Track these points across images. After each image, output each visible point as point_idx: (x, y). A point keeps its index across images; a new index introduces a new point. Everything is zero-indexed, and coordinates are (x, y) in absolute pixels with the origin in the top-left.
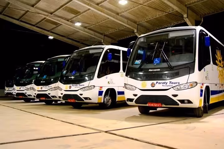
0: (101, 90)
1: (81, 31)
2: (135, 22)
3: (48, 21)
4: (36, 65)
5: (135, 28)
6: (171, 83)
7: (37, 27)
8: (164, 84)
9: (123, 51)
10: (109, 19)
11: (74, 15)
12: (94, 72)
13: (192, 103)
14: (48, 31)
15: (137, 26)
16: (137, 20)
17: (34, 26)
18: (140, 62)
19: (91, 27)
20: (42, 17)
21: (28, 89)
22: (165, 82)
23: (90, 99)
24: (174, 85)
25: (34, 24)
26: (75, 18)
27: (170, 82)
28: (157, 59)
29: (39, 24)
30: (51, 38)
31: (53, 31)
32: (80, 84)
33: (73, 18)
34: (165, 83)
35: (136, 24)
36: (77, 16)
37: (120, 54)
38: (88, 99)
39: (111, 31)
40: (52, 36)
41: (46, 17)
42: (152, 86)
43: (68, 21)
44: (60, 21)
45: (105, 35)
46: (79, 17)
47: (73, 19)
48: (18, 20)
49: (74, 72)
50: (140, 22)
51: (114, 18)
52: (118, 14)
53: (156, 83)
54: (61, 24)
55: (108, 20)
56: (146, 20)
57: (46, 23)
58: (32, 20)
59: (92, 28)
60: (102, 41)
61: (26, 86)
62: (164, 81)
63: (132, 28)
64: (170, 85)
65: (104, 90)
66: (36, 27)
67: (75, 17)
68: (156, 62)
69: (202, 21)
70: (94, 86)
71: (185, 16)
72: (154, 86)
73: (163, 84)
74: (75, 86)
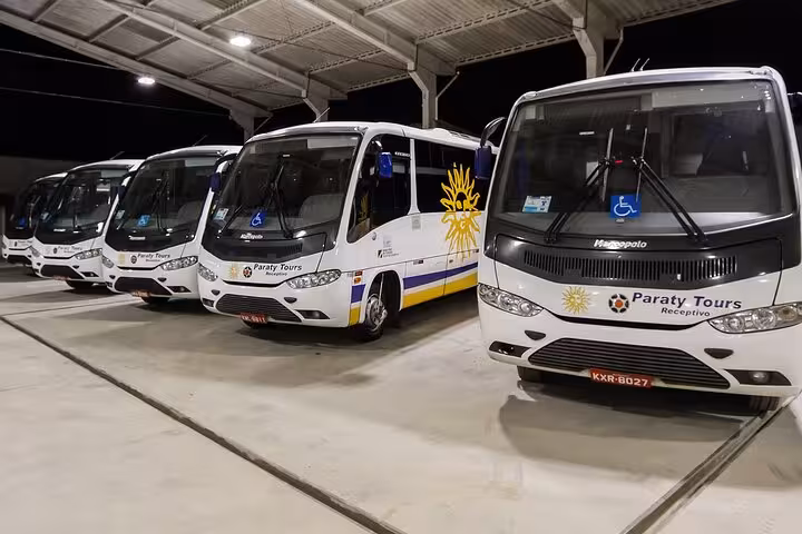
0: (360, 284)
1: (241, 63)
2: (411, 40)
3: (135, 27)
4: (105, 174)
5: (412, 58)
6: (702, 301)
7: (95, 44)
8: (669, 306)
9: (418, 142)
10: (332, 27)
11: (218, 11)
12: (337, 222)
13: (790, 384)
14: (133, 58)
15: (415, 49)
16: (417, 31)
17: (86, 39)
18: (547, 205)
19: (273, 48)
20: (111, 11)
21: (82, 255)
22: (674, 298)
23: (323, 316)
24: (714, 312)
25: (85, 34)
26: (222, 20)
27: (699, 298)
28: (622, 198)
29: (103, 34)
30: (146, 81)
31: (148, 58)
32: (287, 263)
33: (217, 18)
34: (676, 301)
35: (413, 43)
36: (226, 14)
37: (409, 152)
38: (317, 315)
39: (332, 63)
40: (148, 74)
41: (127, 13)
42: (615, 310)
43: (199, 27)
44: (172, 28)
45: (310, 77)
46: (234, 15)
47: (217, 23)
48: (31, 19)
49: (258, 218)
50: (427, 40)
51: (350, 22)
52: (361, 11)
53: (630, 299)
54: (177, 39)
55: (328, 28)
56: (444, 34)
57: (125, 31)
58: (78, 19)
59: (275, 54)
60: (304, 94)
61: (76, 245)
62: (669, 293)
63: (400, 57)
64: (696, 308)
65: (368, 280)
66: (93, 43)
67: (224, 15)
68: (621, 210)
69: (621, 38)
70: (338, 272)
71: (578, 22)
72: (623, 310)
73: (665, 306)
74: (264, 271)
